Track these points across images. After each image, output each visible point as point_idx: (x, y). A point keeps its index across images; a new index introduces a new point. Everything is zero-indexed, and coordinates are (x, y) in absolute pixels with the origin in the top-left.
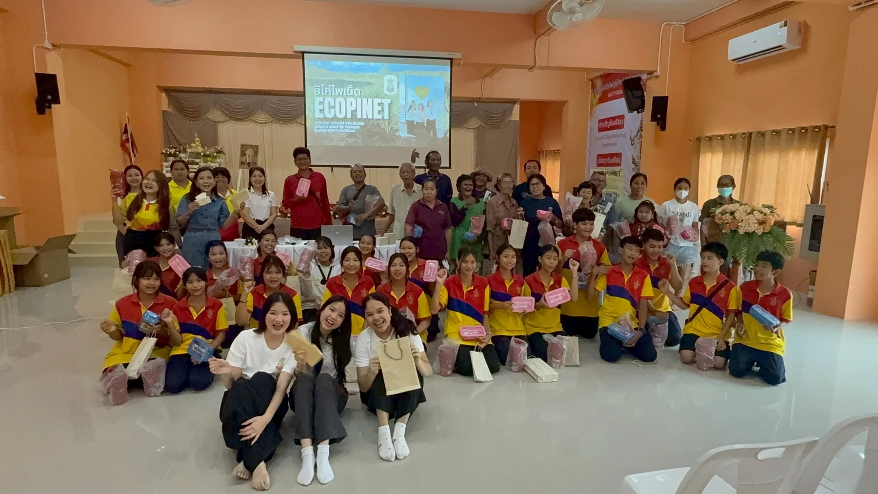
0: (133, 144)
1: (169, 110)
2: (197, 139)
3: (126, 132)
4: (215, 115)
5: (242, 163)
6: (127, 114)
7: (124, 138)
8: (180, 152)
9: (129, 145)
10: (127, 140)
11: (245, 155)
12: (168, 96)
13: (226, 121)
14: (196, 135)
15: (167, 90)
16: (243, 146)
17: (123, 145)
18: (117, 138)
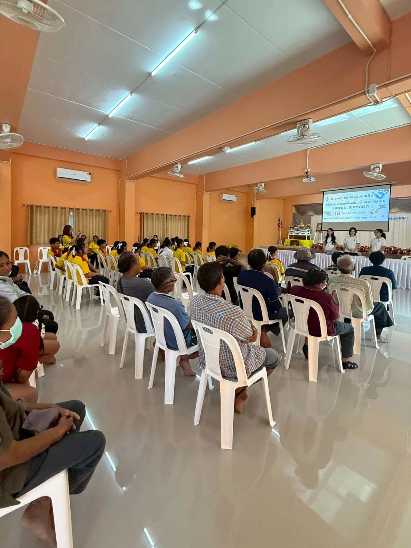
0: (281, 224)
1: (295, 212)
2: (302, 222)
3: (279, 221)
4: (311, 213)
5: (317, 230)
6: (280, 215)
7: (279, 222)
8: (295, 227)
9: (280, 225)
10: (280, 223)
11: (318, 227)
12: (295, 207)
13: (314, 215)
14: (302, 221)
15: (295, 206)
16: (318, 224)
17: (278, 225)
18: (277, 222)
